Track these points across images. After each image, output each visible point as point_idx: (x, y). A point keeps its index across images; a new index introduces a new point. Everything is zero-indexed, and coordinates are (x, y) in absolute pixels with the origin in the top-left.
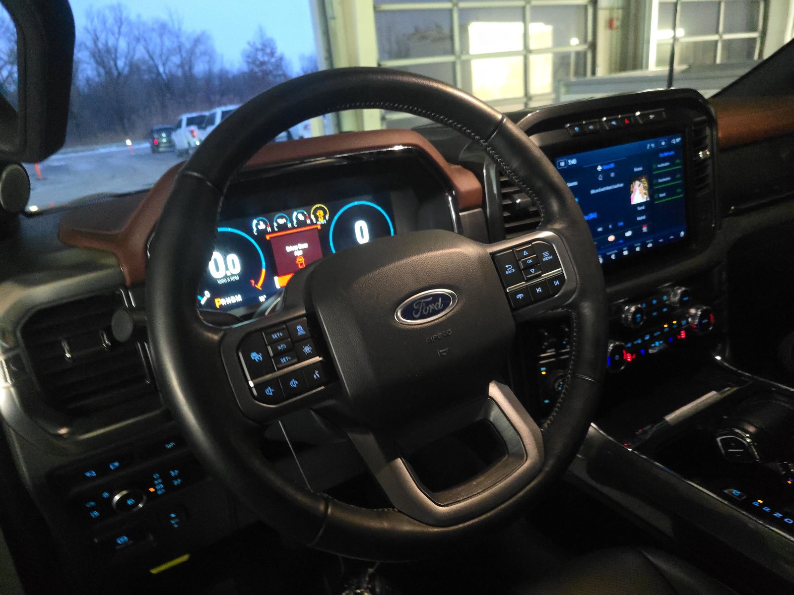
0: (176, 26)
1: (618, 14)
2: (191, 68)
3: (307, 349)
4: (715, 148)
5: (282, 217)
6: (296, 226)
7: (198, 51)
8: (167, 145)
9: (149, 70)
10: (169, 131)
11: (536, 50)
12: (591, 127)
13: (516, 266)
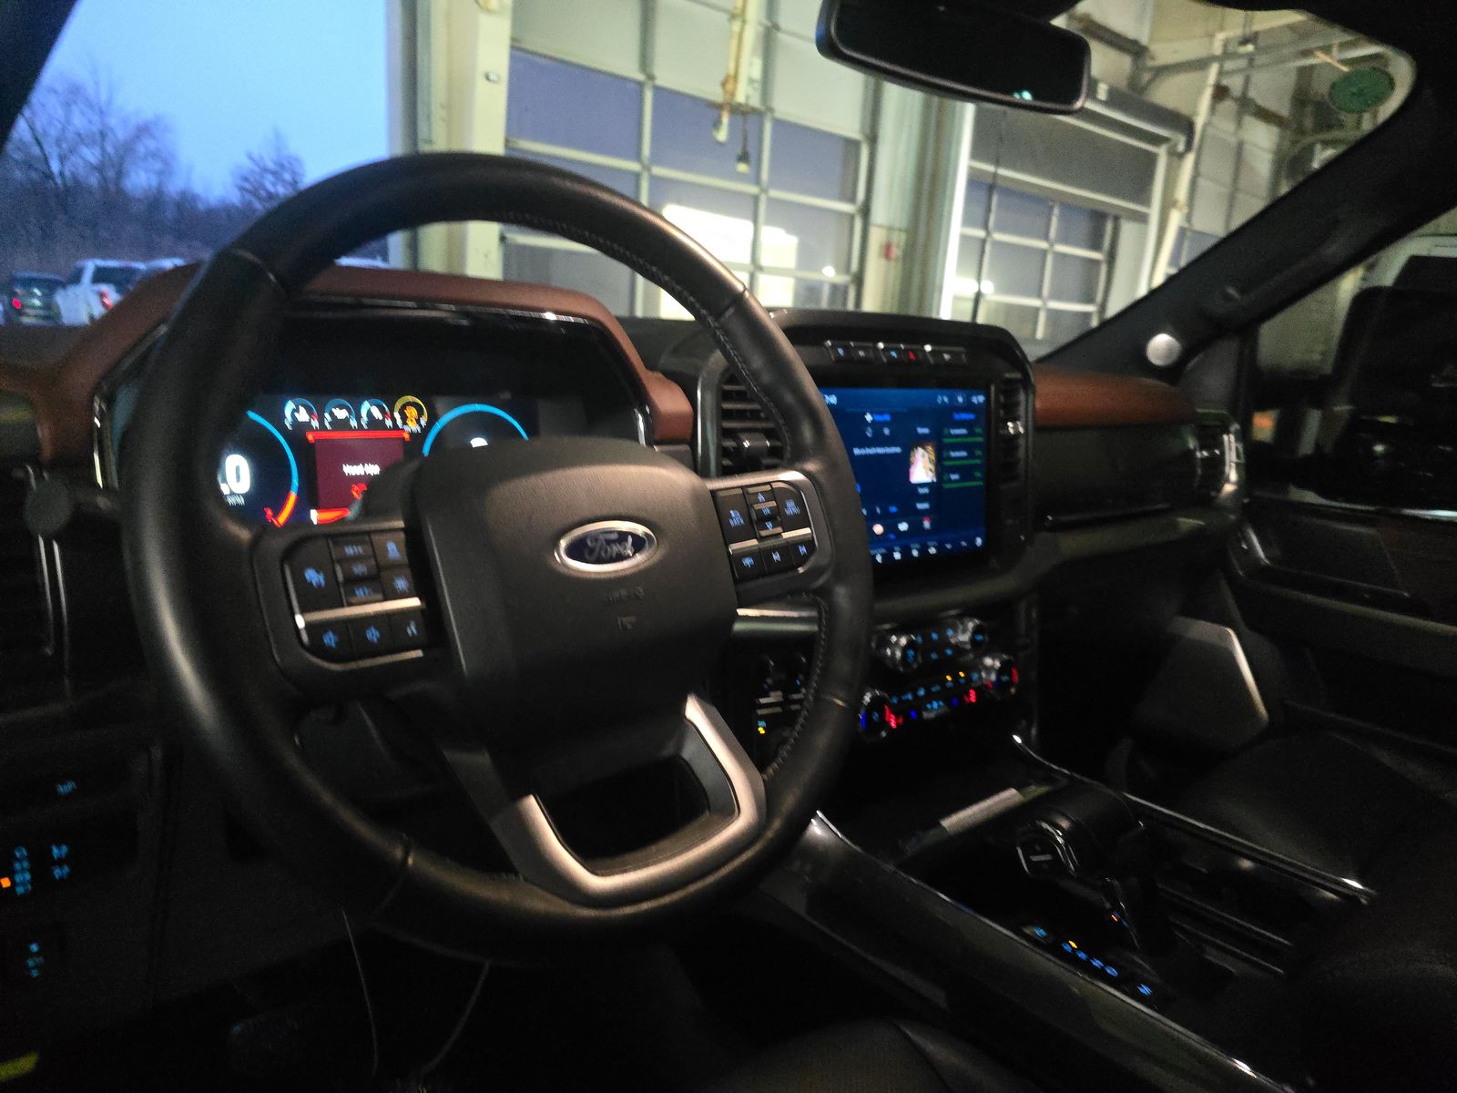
0: (104, 97)
1: (899, 239)
2: (120, 174)
3: (401, 584)
4: (1030, 424)
5: (341, 407)
6: (366, 427)
7: (141, 149)
8: (41, 312)
9: (28, 164)
10: (51, 287)
11: (769, 268)
12: (861, 353)
13: (747, 515)
